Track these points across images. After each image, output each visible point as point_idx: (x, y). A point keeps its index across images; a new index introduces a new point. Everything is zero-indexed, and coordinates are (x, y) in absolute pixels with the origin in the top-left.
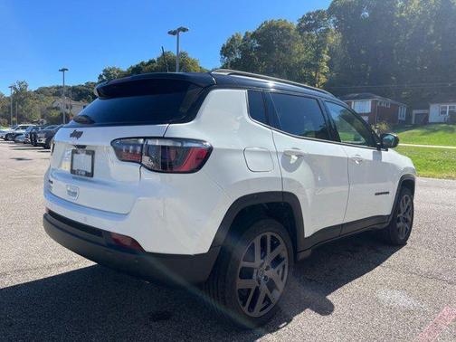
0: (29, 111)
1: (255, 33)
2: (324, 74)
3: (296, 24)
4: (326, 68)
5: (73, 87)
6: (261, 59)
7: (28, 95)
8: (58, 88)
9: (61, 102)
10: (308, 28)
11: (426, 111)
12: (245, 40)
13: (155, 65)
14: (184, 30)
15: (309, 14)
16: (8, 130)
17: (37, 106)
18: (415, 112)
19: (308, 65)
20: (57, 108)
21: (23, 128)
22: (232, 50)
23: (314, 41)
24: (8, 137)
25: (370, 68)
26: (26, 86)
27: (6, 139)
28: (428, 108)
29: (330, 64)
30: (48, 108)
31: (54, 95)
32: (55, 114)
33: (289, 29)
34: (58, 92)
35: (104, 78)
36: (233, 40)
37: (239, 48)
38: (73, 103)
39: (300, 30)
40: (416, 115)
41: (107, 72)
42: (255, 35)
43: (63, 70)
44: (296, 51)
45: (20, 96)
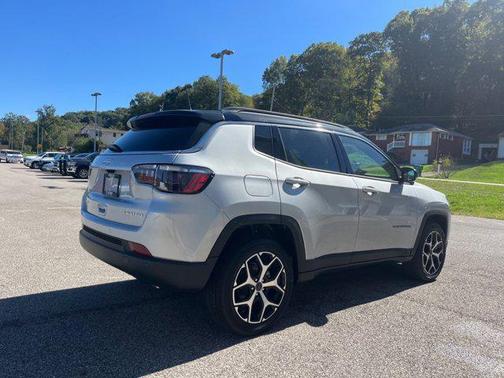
0: (55, 138)
1: (301, 57)
2: (378, 102)
3: (346, 47)
4: (380, 96)
5: (103, 113)
6: (308, 86)
7: (55, 120)
8: (87, 113)
9: (90, 129)
10: (360, 52)
11: (495, 146)
12: (289, 64)
13: (192, 90)
14: (229, 53)
15: (362, 37)
16: (35, 158)
17: (64, 133)
18: (481, 146)
19: (360, 93)
20: (85, 135)
21: (51, 155)
22: (275, 75)
23: (367, 66)
24: (34, 165)
25: (429, 96)
26: (54, 111)
27: (32, 167)
28: (497, 142)
29: (383, 91)
30: (76, 135)
31: (82, 121)
32: (83, 141)
33: (339, 53)
34: (86, 118)
35: (137, 103)
36: (277, 64)
37: (284, 72)
38: (103, 130)
39: (352, 54)
40: (483, 149)
41: (140, 98)
42: (301, 59)
43: (96, 95)
44: (347, 76)
45: (47, 121)
